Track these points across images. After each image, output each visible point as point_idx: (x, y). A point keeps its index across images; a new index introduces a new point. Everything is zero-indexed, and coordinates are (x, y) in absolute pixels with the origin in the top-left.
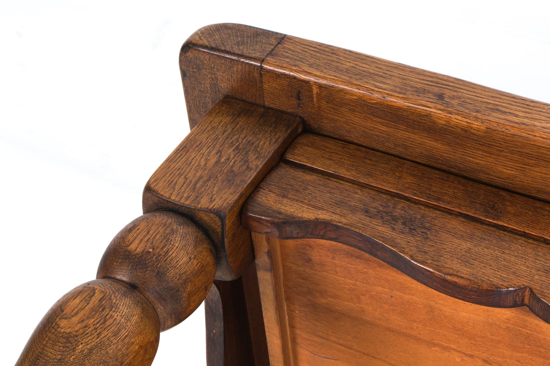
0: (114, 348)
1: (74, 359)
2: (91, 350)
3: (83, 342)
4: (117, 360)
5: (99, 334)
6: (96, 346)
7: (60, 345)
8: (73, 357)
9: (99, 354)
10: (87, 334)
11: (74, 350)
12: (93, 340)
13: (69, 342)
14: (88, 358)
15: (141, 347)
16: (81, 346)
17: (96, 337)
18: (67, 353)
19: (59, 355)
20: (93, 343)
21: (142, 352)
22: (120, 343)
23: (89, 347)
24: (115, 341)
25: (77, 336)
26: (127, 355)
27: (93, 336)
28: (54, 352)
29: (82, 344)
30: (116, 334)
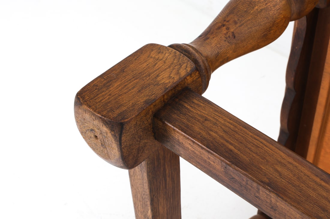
0: (273, 12)
1: (253, 12)
2: (262, 10)
3: (258, 5)
4: (273, 19)
5: (266, 4)
6: (264, 9)
7: (246, 4)
8: (252, 11)
9: (265, 13)
10: (261, 2)
11: (253, 8)
12: (263, 5)
13: (251, 4)
14: (260, 13)
15: (284, 17)
16: (257, 7)
17: (265, 5)
18: (250, 9)
19: (245, 9)
20: (263, 7)
21: (284, 20)
22: (276, 11)
23: (261, 8)
24: (273, 9)
25: (255, 2)
26: (278, 18)
27: (263, 4)
28: (243, 7)
29: (257, 6)
30: (274, 6)
